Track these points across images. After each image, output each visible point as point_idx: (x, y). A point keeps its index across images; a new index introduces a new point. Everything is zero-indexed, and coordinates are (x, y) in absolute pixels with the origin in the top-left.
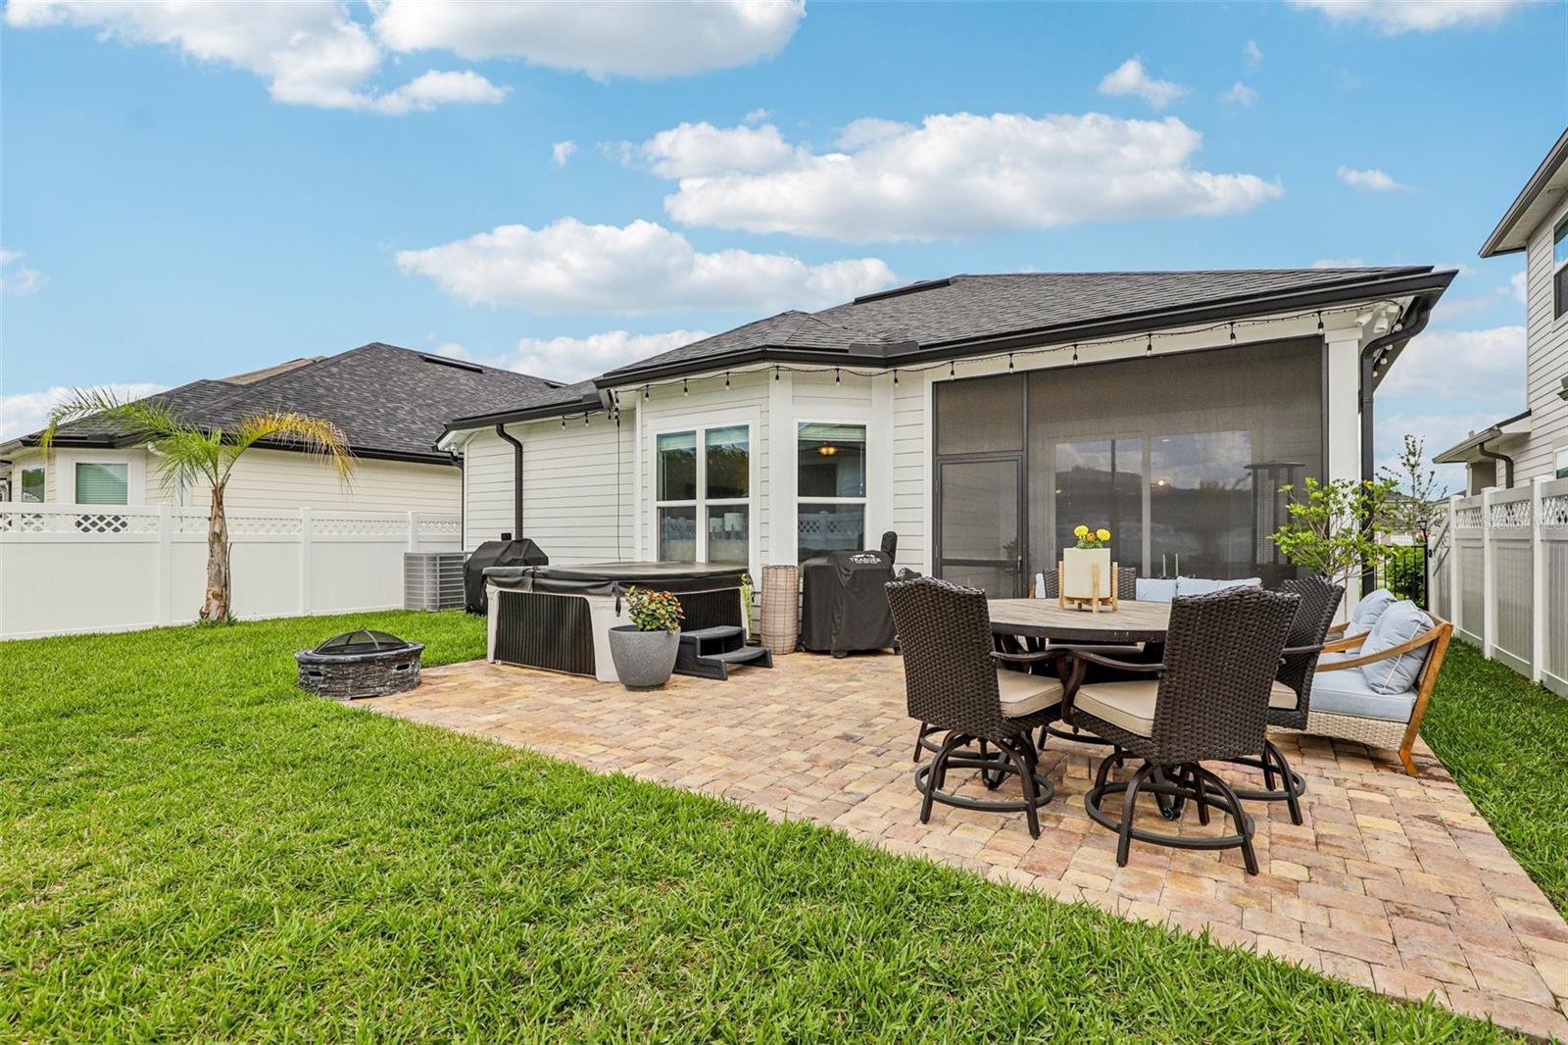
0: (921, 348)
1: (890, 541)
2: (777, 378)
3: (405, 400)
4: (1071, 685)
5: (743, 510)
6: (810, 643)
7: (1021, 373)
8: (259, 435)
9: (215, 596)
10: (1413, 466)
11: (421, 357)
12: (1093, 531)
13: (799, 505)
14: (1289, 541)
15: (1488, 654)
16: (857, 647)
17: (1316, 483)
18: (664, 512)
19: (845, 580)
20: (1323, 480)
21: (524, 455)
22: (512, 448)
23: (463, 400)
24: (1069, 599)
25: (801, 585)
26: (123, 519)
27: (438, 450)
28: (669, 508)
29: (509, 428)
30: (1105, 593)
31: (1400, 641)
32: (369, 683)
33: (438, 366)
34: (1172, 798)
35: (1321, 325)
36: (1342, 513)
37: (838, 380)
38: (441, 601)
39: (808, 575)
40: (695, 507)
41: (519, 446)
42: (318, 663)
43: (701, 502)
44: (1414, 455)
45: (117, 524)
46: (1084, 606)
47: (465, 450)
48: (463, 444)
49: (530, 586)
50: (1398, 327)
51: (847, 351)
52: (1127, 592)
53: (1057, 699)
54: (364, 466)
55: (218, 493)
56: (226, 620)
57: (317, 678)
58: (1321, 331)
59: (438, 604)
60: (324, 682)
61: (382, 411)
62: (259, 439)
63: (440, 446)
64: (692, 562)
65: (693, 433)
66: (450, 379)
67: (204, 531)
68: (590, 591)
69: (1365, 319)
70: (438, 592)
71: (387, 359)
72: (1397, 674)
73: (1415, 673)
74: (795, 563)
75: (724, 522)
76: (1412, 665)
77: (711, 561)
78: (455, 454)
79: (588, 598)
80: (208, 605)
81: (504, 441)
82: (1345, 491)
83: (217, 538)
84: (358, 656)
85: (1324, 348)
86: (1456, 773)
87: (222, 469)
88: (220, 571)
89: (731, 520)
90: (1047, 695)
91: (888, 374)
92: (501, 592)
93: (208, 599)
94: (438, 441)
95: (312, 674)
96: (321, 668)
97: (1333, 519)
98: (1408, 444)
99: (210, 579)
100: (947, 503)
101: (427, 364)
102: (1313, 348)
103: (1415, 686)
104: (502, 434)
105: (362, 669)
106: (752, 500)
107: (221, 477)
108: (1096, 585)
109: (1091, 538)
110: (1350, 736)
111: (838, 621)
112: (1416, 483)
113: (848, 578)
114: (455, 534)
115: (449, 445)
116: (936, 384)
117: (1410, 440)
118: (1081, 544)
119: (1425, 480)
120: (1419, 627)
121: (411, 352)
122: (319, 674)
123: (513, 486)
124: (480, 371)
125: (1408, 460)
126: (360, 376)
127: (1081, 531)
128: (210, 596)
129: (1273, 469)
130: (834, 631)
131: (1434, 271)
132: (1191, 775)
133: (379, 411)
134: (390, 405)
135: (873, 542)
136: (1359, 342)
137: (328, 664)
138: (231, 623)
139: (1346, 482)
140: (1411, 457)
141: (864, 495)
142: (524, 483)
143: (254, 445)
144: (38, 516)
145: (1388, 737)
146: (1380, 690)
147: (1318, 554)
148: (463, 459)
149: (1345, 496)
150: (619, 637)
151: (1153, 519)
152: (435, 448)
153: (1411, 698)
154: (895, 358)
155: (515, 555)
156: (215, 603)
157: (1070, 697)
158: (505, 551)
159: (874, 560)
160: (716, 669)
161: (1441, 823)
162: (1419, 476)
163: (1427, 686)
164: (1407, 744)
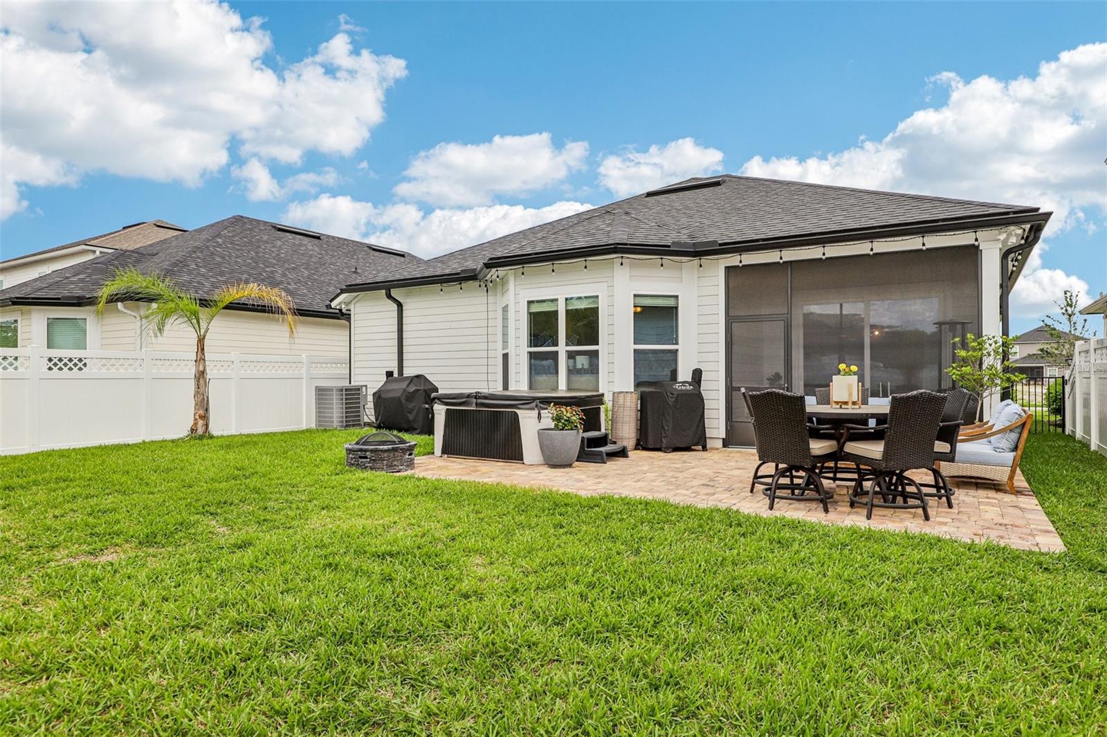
0: (720, 245)
1: (697, 374)
2: (622, 264)
3: (275, 264)
4: (842, 441)
5: (595, 354)
6: (646, 444)
7: (787, 262)
8: (231, 300)
9: (201, 417)
10: (1070, 316)
11: (273, 227)
12: (848, 366)
13: (635, 350)
14: (957, 372)
15: (1093, 448)
16: (679, 445)
17: (973, 337)
18: (532, 356)
19: (671, 401)
20: (979, 334)
21: (404, 312)
22: (395, 307)
23: (315, 263)
24: (836, 402)
25: (639, 405)
26: (84, 361)
27: (331, 308)
28: (535, 353)
29: (394, 293)
30: (855, 399)
31: (1008, 424)
32: (396, 463)
33: (288, 234)
34: (891, 496)
35: (976, 240)
36: (989, 355)
37: (662, 265)
38: (346, 421)
39: (643, 398)
40: (557, 352)
41: (400, 305)
42: (366, 451)
43: (562, 349)
44: (1071, 306)
45: (80, 365)
46: (843, 406)
47: (352, 307)
48: (350, 302)
49: (474, 405)
50: (1023, 242)
51: (669, 246)
52: (865, 402)
53: (835, 449)
54: (302, 322)
55: (201, 341)
56: (207, 435)
57: (365, 460)
58: (976, 243)
59: (344, 424)
60: (369, 463)
61: (264, 274)
62: (231, 303)
63: (333, 304)
64: (556, 389)
65: (557, 300)
66: (300, 245)
67: (191, 370)
68: (520, 406)
69: (1002, 237)
70: (344, 415)
71: (250, 230)
72: (1006, 441)
73: (1016, 440)
74: (632, 389)
75: (575, 362)
76: (1014, 436)
77: (569, 389)
78: (344, 311)
79: (517, 411)
80: (196, 424)
81: (390, 302)
82: (990, 342)
83: (201, 375)
84: (390, 447)
85: (979, 252)
86: (1036, 493)
87: (203, 325)
88: (203, 399)
89: (582, 361)
90: (831, 446)
91: (696, 261)
92: (447, 409)
93: (196, 419)
94: (331, 301)
95: (361, 457)
96: (368, 453)
97: (984, 358)
98: (1066, 297)
99: (196, 404)
100: (736, 349)
101: (279, 233)
102: (972, 253)
103: (1015, 449)
104: (389, 296)
105: (392, 455)
106: (602, 347)
107: (202, 331)
108: (850, 395)
109: (847, 370)
110: (983, 476)
111: (666, 428)
112: (1073, 329)
113: (673, 400)
114: (344, 372)
115: (340, 303)
116: (728, 269)
117: (1069, 294)
118: (842, 373)
119: (1079, 326)
120: (1017, 416)
121: (265, 223)
122: (366, 458)
123: (395, 335)
124: (318, 238)
125: (1066, 310)
126: (238, 245)
127: (842, 366)
128: (197, 417)
129: (952, 324)
130: (664, 435)
131: (1040, 211)
132: (900, 487)
133: (262, 275)
134: (268, 270)
135: (684, 375)
136: (1000, 249)
137: (372, 451)
138: (211, 437)
139: (990, 337)
140: (1069, 308)
141: (677, 343)
142: (404, 333)
143: (227, 307)
144: (16, 359)
145: (1001, 475)
146: (998, 450)
147: (974, 380)
148: (350, 315)
149: (990, 345)
150: (548, 435)
151: (872, 359)
152: (329, 307)
153: (1013, 454)
154: (699, 252)
155: (416, 386)
156: (201, 422)
157: (841, 447)
158: (409, 384)
159: (689, 388)
160: (599, 457)
161: (1020, 508)
162: (1075, 323)
163: (1021, 446)
164: (1011, 478)
